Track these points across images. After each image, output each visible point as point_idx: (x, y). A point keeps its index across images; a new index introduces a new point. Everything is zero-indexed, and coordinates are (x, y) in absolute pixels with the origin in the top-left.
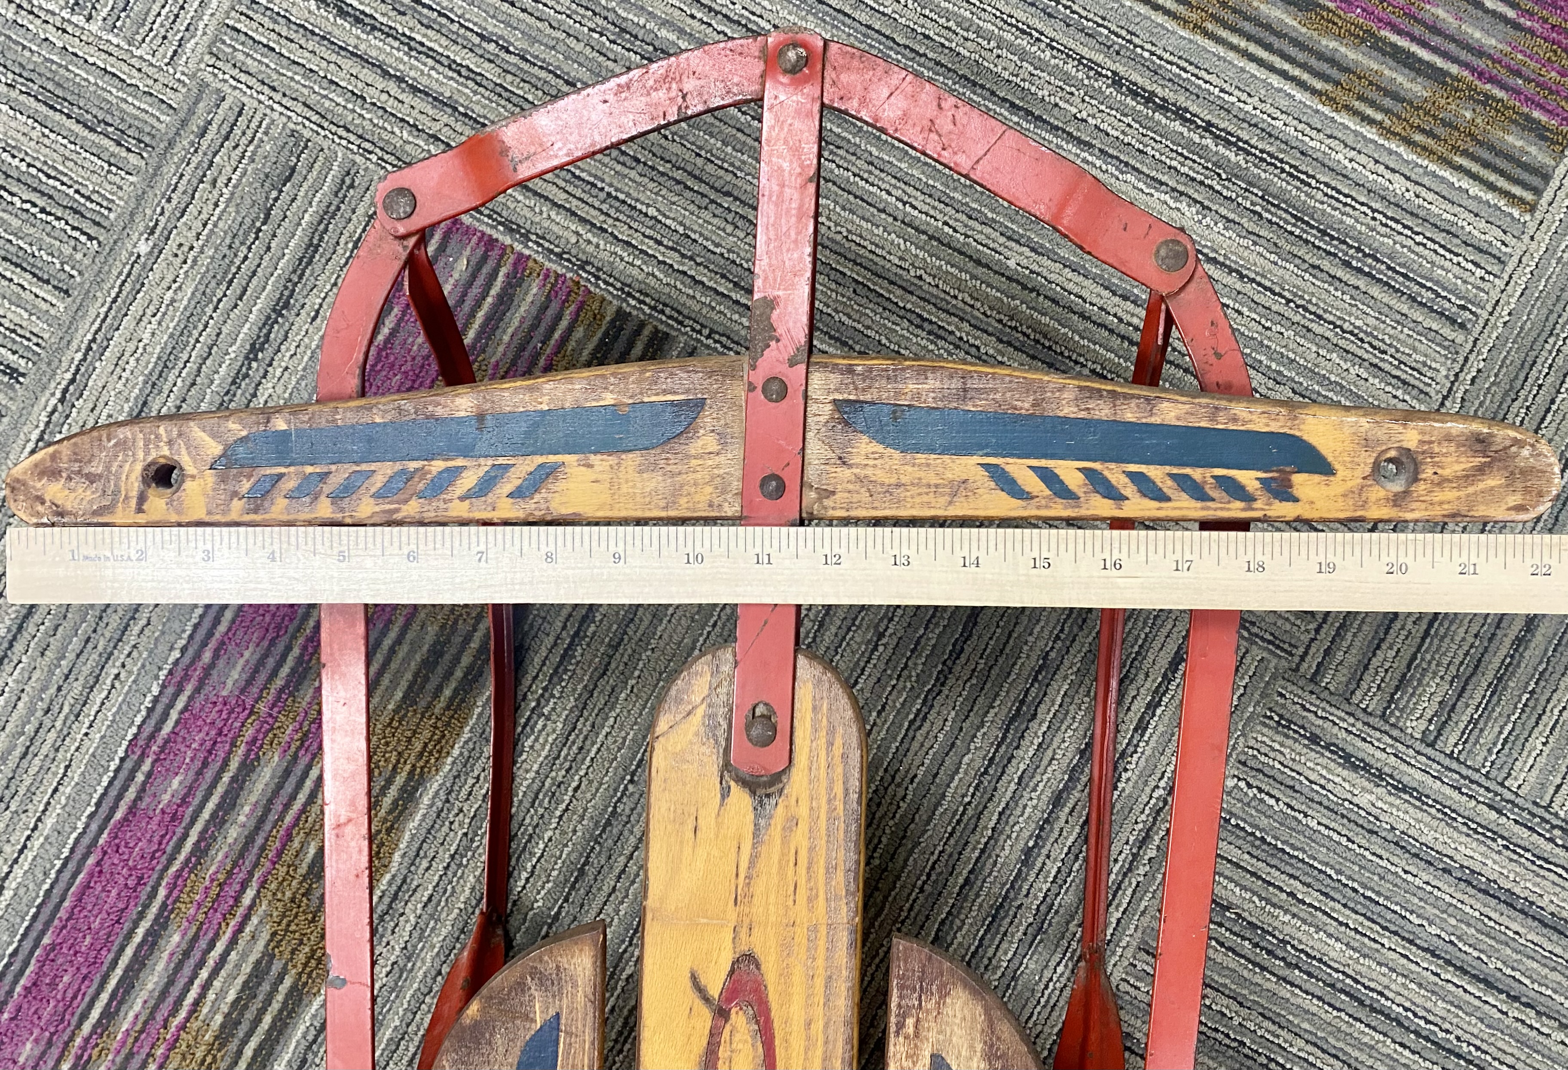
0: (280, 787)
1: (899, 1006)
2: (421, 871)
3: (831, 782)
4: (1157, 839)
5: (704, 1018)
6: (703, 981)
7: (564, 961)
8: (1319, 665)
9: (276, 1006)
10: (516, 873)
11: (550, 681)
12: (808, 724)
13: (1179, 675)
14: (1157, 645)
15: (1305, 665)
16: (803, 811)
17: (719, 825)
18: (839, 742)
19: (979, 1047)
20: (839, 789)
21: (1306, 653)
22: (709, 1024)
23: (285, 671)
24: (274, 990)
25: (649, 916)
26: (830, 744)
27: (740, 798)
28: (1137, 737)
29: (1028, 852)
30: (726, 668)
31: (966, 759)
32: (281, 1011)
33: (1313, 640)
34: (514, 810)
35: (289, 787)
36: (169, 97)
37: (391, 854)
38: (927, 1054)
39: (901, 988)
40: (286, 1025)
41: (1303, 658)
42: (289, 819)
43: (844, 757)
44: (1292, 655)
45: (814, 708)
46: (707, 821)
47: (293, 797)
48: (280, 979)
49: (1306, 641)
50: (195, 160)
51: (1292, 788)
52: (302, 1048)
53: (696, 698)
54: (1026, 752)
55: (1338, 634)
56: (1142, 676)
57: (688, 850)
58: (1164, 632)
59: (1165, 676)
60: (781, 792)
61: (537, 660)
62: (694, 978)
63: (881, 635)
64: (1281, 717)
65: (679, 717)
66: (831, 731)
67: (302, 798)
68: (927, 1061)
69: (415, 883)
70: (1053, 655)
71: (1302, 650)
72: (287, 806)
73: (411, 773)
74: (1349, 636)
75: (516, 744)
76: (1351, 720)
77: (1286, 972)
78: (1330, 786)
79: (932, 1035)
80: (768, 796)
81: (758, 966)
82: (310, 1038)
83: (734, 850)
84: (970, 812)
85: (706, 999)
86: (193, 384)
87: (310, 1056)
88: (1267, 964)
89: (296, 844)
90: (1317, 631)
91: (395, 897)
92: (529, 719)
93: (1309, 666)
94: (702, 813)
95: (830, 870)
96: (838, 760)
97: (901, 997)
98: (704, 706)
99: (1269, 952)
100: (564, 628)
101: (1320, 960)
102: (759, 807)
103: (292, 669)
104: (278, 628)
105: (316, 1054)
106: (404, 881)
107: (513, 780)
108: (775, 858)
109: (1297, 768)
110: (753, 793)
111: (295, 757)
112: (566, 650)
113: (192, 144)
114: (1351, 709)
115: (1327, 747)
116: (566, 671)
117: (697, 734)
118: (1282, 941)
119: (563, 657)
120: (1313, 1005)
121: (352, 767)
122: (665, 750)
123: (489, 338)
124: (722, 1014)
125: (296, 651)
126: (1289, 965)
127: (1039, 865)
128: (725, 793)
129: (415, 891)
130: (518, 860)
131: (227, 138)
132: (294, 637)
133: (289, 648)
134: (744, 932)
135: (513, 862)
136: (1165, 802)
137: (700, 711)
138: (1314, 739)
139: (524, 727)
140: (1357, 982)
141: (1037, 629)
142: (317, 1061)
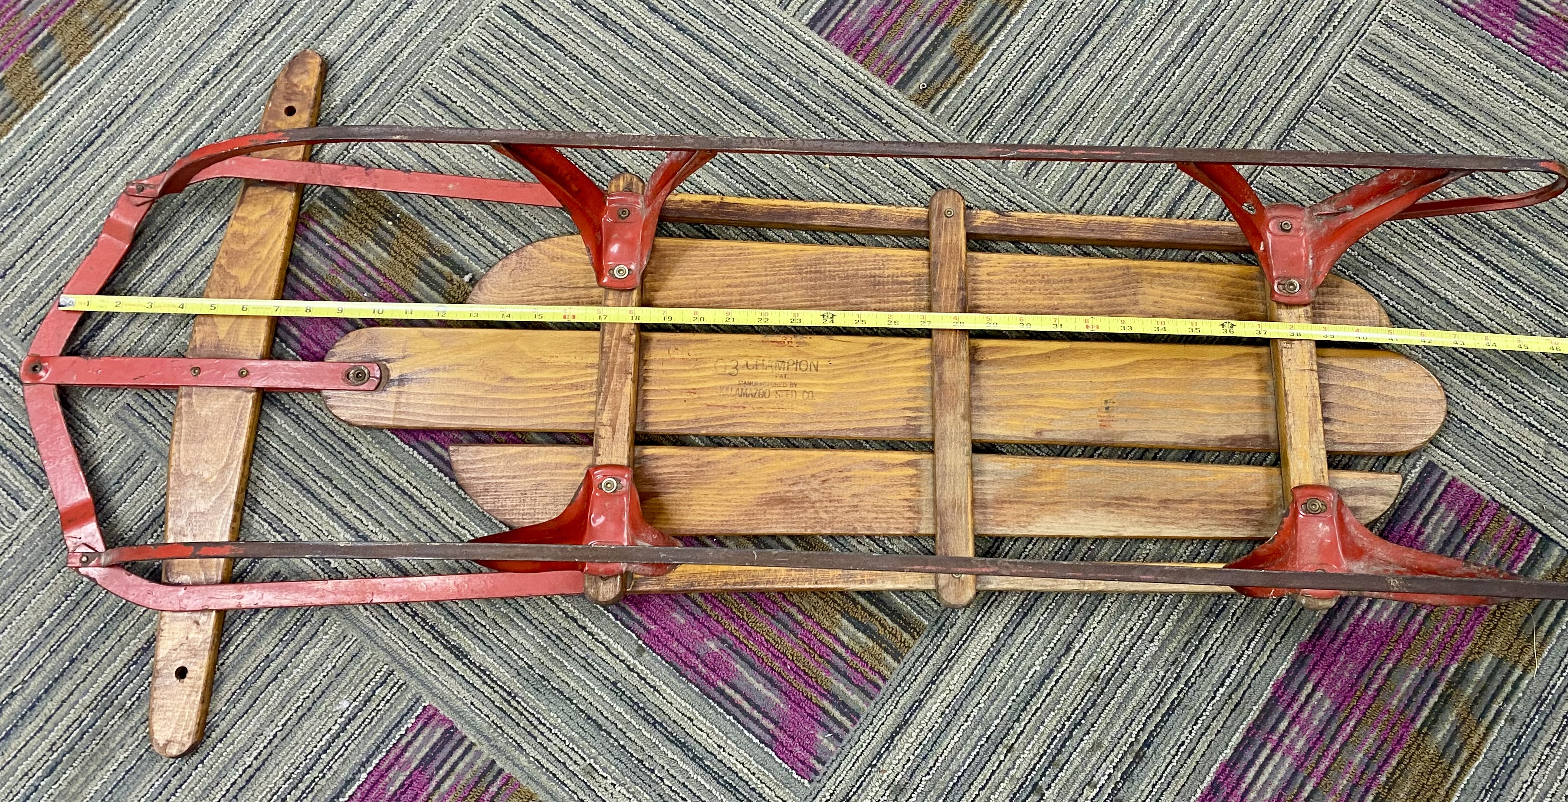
29: (679, 29)
31: (621, 51)
36: (118, 436)
50: (159, 427)
54: (623, 21)
63: (543, 85)
84: (651, 55)
86: (293, 449)
113: (149, 428)
123: (315, 273)
127: (687, 25)
131: (153, 407)
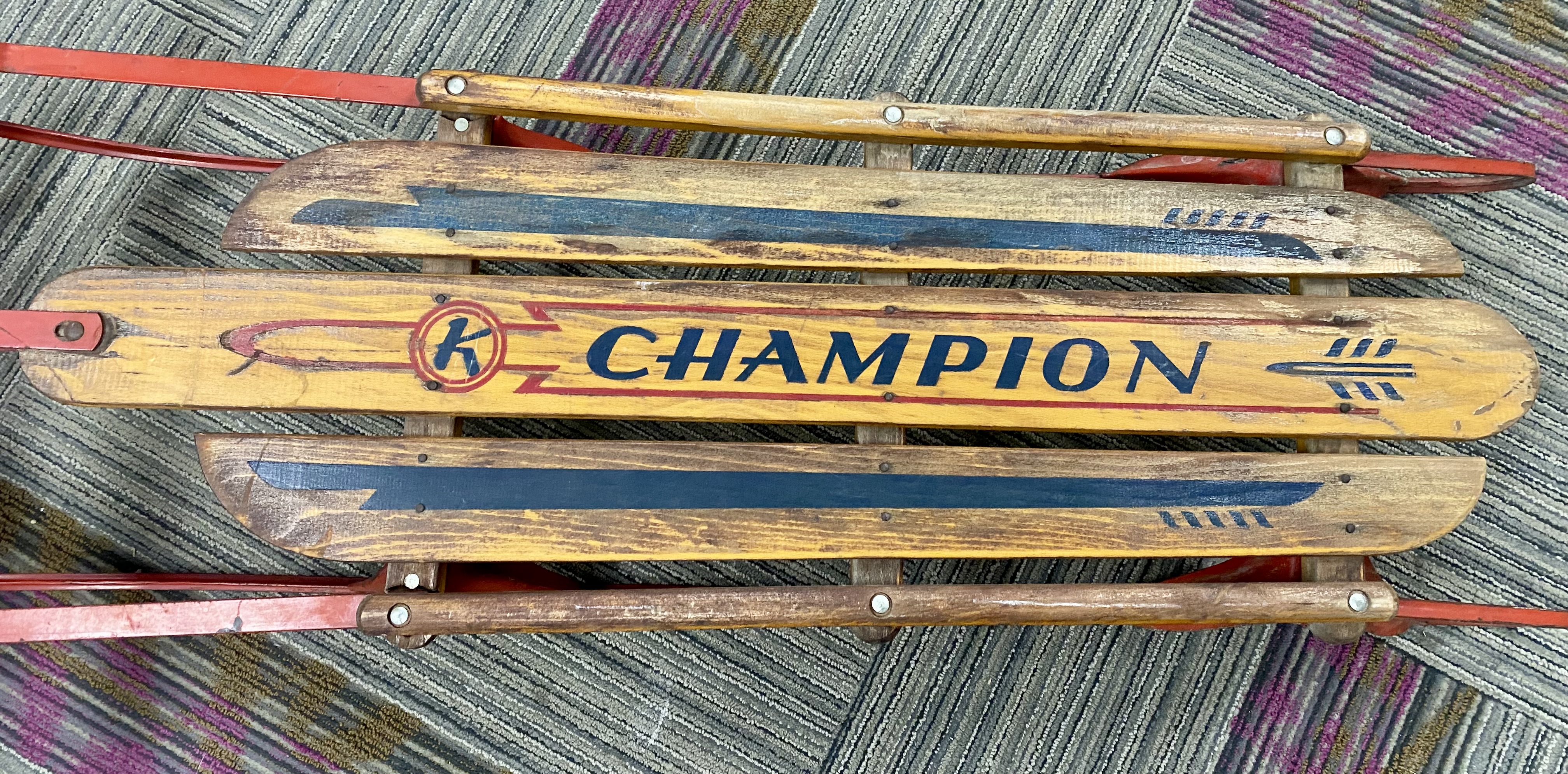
0: (266, 754)
1: (262, 244)
2: (335, 643)
3: (114, 287)
4: (342, 132)
5: (260, 365)
6: (234, 368)
7: (214, 459)
8: (237, 33)
9: (427, 753)
10: (340, 571)
11: (206, 549)
12: (75, 302)
13: (236, 120)
14: (215, 134)
15: (235, 42)
16: (130, 305)
17: (135, 358)
18: (88, 282)
19: (286, 193)
20: (118, 282)
21: (229, 41)
22: (263, 363)
23: (179, 752)
24: (416, 755)
25: (189, 403)
26: (89, 288)
27: (116, 345)
28: (275, 146)
30: (33, 355)
32: (432, 750)
33: (221, 38)
34: (294, 573)
35: (267, 747)
37: (322, 666)
38: (292, 226)
39: (250, 242)
40: (443, 745)
41: (232, 44)
42: (290, 747)
43: (98, 279)
44: (229, 51)
45: (65, 298)
46: (131, 366)
47: (274, 743)
48: (407, 750)
49: (221, 41)
51: (316, 49)
52: (460, 733)
53: (50, 375)
55: (218, 22)
56: (234, 143)
57: (148, 378)
58: (207, 129)
59: (237, 129)
60: (116, 319)
61: (189, 559)
62: (234, 373)
64: (269, 56)
65: (60, 385)
66: (81, 287)
67: (274, 736)
68: (296, 225)
69: (343, 647)
70: (217, 200)
71: (227, 44)
72: (281, 748)
73: (266, 652)
74: (220, 15)
75: (248, 573)
76: (274, 13)
77: (435, 51)
78: (316, 25)
79: (280, 223)
80: (118, 327)
81: (228, 332)
82: (451, 726)
83: (152, 348)
85: (247, 365)
87: (465, 725)
88: (429, 64)
89: (308, 740)
90: (215, 35)
91: (352, 662)
92: (231, 564)
93: (237, 39)
94: (125, 369)
95: (169, 286)
96: (99, 283)
97: (257, 243)
98: (56, 369)
99: (423, 61)
100: (168, 540)
101: (429, 30)
102: (125, 333)
103: (178, 746)
104: (147, 757)
105: (464, 721)
106: (341, 656)
107: (274, 575)
108: (158, 322)
109: (302, 45)
110: (116, 336)
111: (243, 742)
112: (185, 538)
114: (267, 14)
115: (291, 28)
116: (199, 538)
117: (74, 374)
118: (415, 55)
119: (190, 541)
120: (457, 34)
121: (92, 618)
122: (81, 394)
124: (257, 354)
125: (166, 743)
126: (431, 49)
128: (114, 354)
129: (348, 646)
130: (330, 570)
132: (155, 745)
133: (163, 749)
134: (204, 342)
135: (333, 574)
136: (319, 127)
137: (58, 371)
138: (285, 36)
139: (235, 567)
140: (443, 8)
141: (198, 210)
142: (468, 720)
